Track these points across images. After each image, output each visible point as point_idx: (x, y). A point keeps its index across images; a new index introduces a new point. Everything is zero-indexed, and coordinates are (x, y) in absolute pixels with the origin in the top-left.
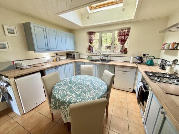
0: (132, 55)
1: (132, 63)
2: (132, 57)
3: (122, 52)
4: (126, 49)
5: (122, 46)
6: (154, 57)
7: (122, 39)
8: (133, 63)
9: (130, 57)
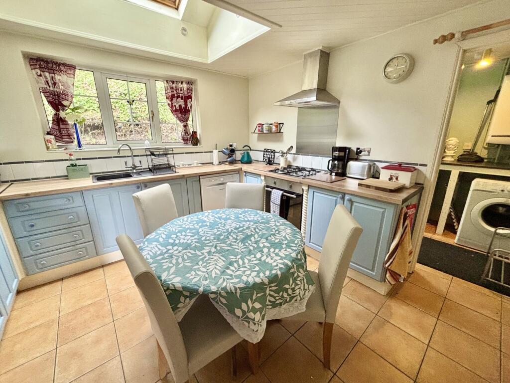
0: (214, 147)
1: (218, 165)
2: (215, 152)
3: (185, 140)
4: (195, 133)
5: (185, 126)
6: (250, 148)
7: (180, 106)
8: (220, 163)
9: (213, 152)
